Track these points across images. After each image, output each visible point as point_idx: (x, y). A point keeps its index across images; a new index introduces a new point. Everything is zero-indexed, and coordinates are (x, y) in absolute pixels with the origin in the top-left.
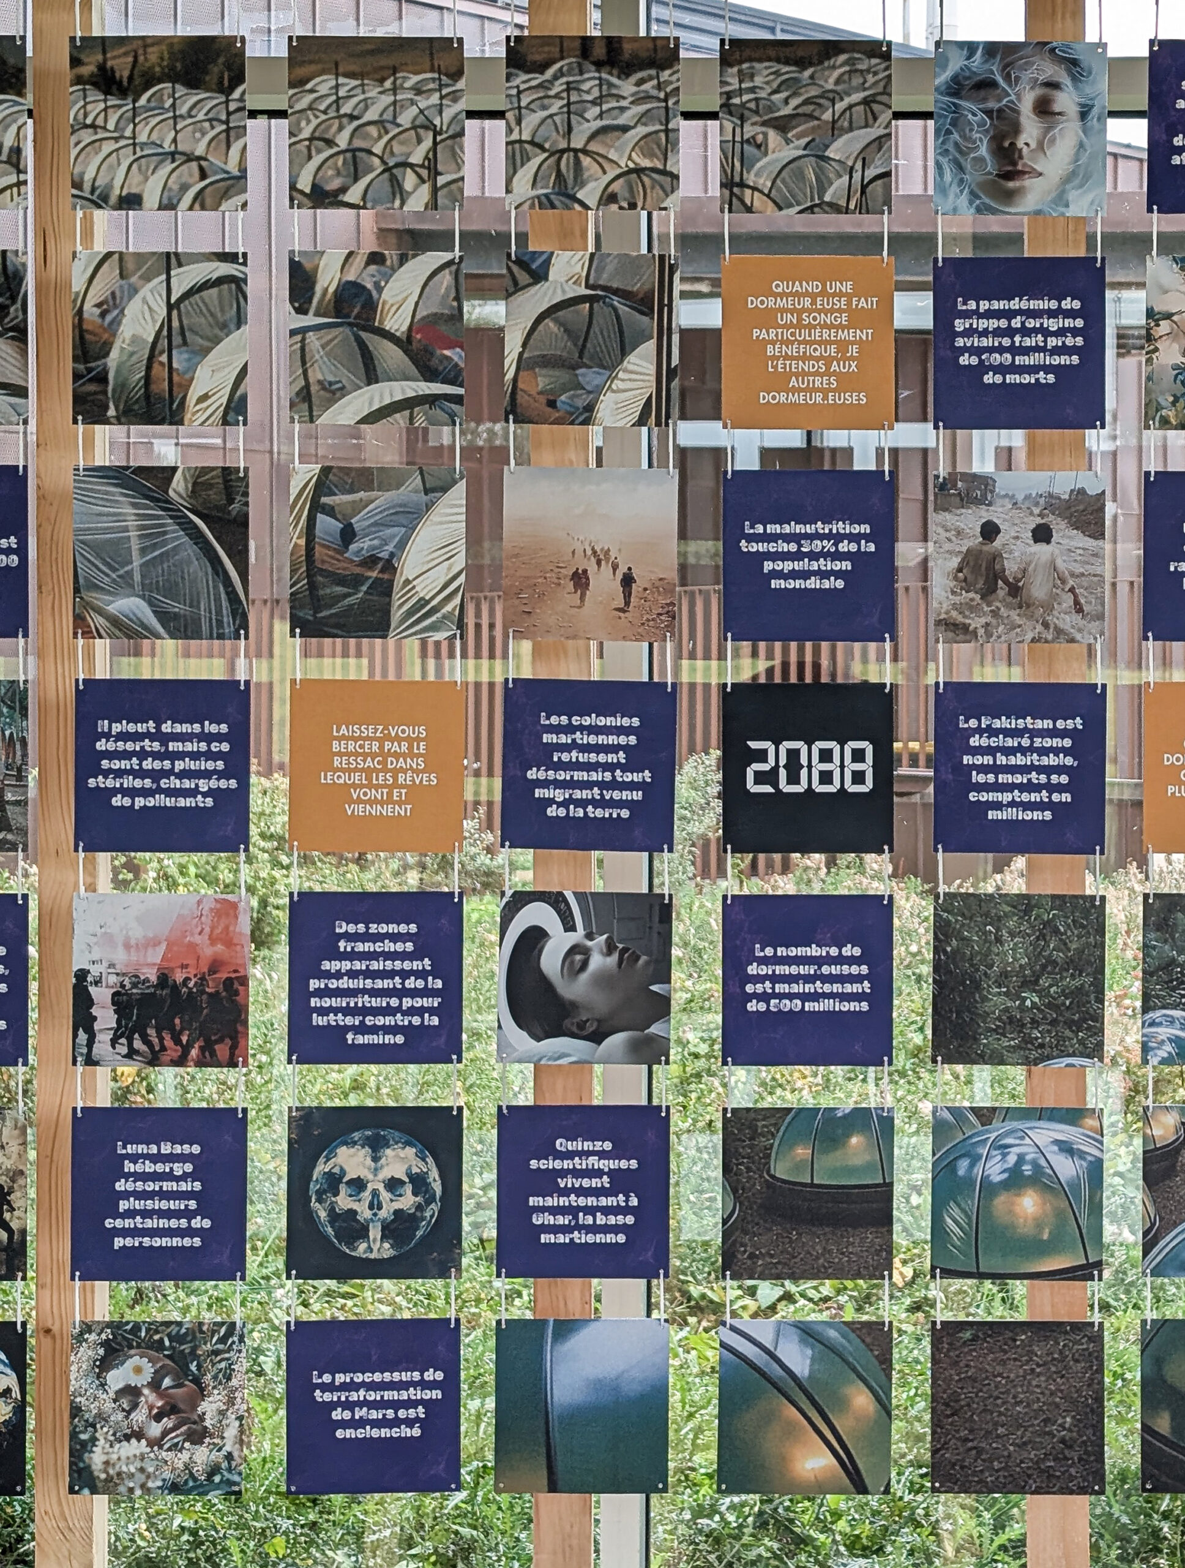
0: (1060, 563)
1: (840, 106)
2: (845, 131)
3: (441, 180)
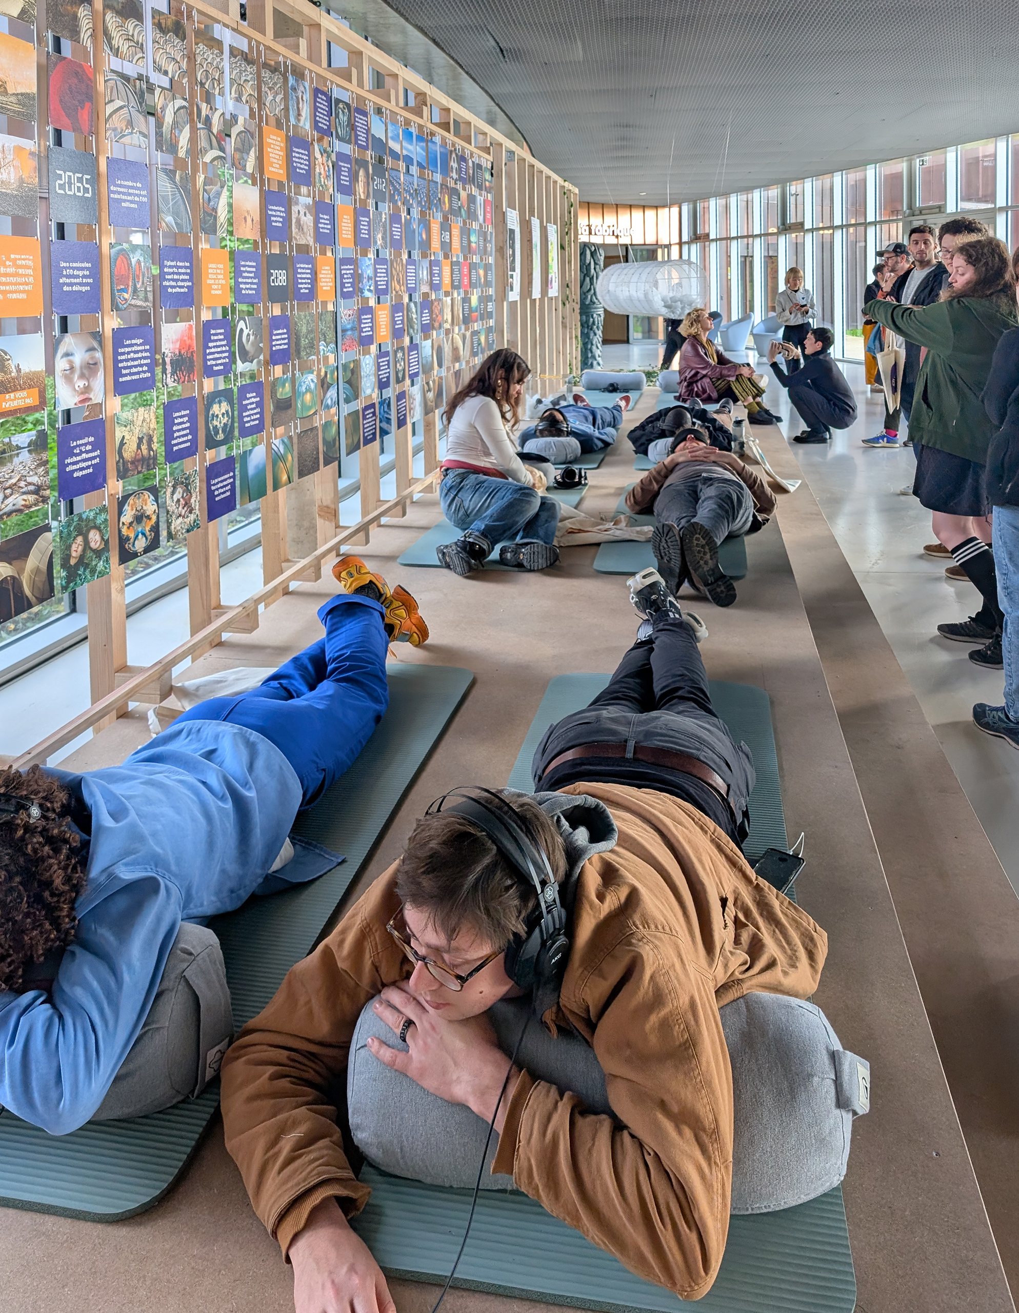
0: (308, 223)
1: (277, 86)
2: (278, 94)
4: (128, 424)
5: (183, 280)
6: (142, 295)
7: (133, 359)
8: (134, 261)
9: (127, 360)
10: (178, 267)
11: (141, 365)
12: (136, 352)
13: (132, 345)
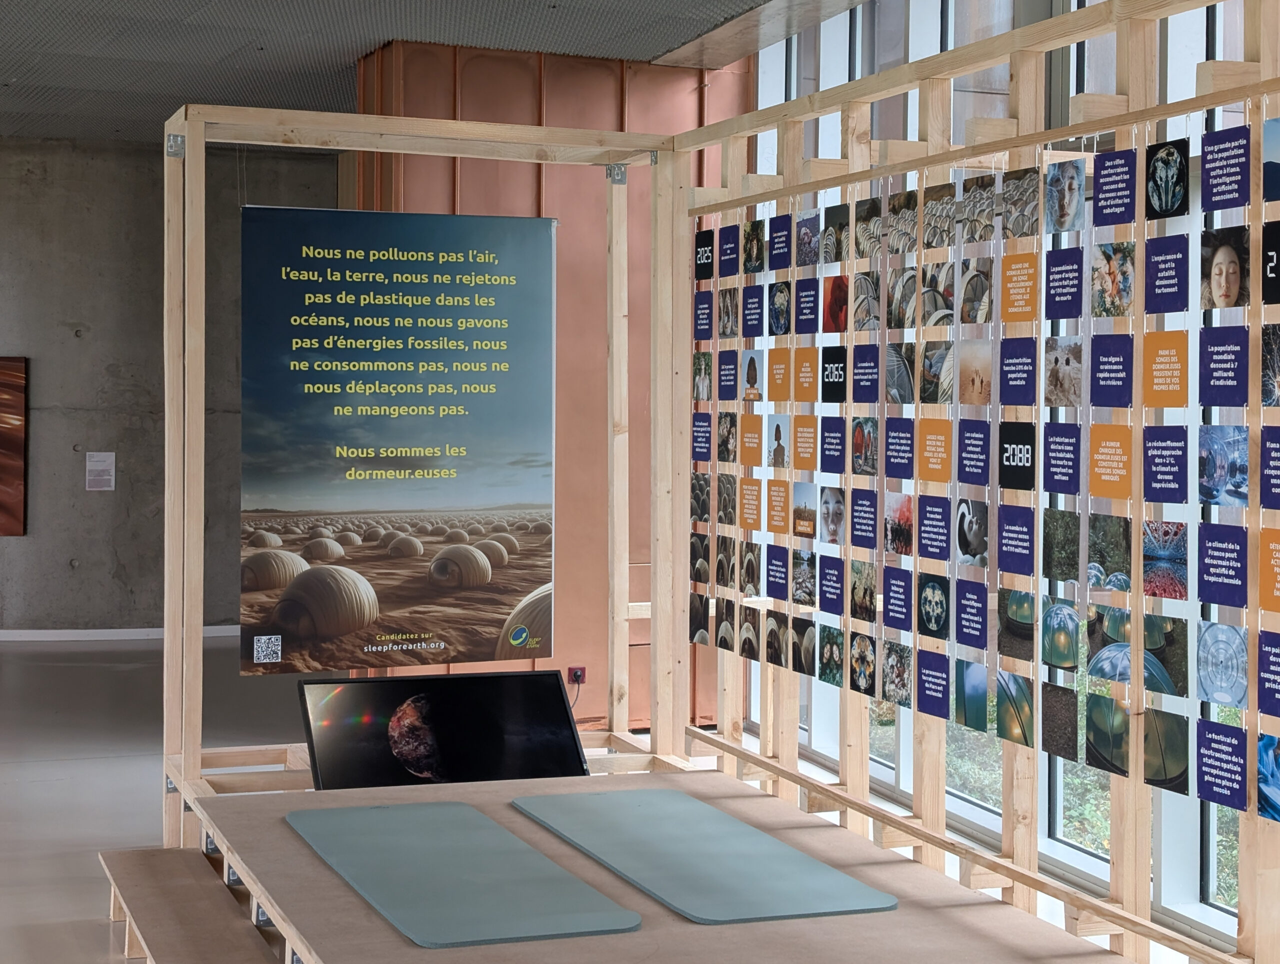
0: (1072, 375)
1: (1028, 194)
2: (1029, 203)
3: (951, 235)
5: (904, 451)
6: (870, 462)
7: (864, 518)
8: (866, 432)
9: (860, 518)
10: (900, 438)
11: (868, 525)
12: (865, 512)
13: (863, 505)
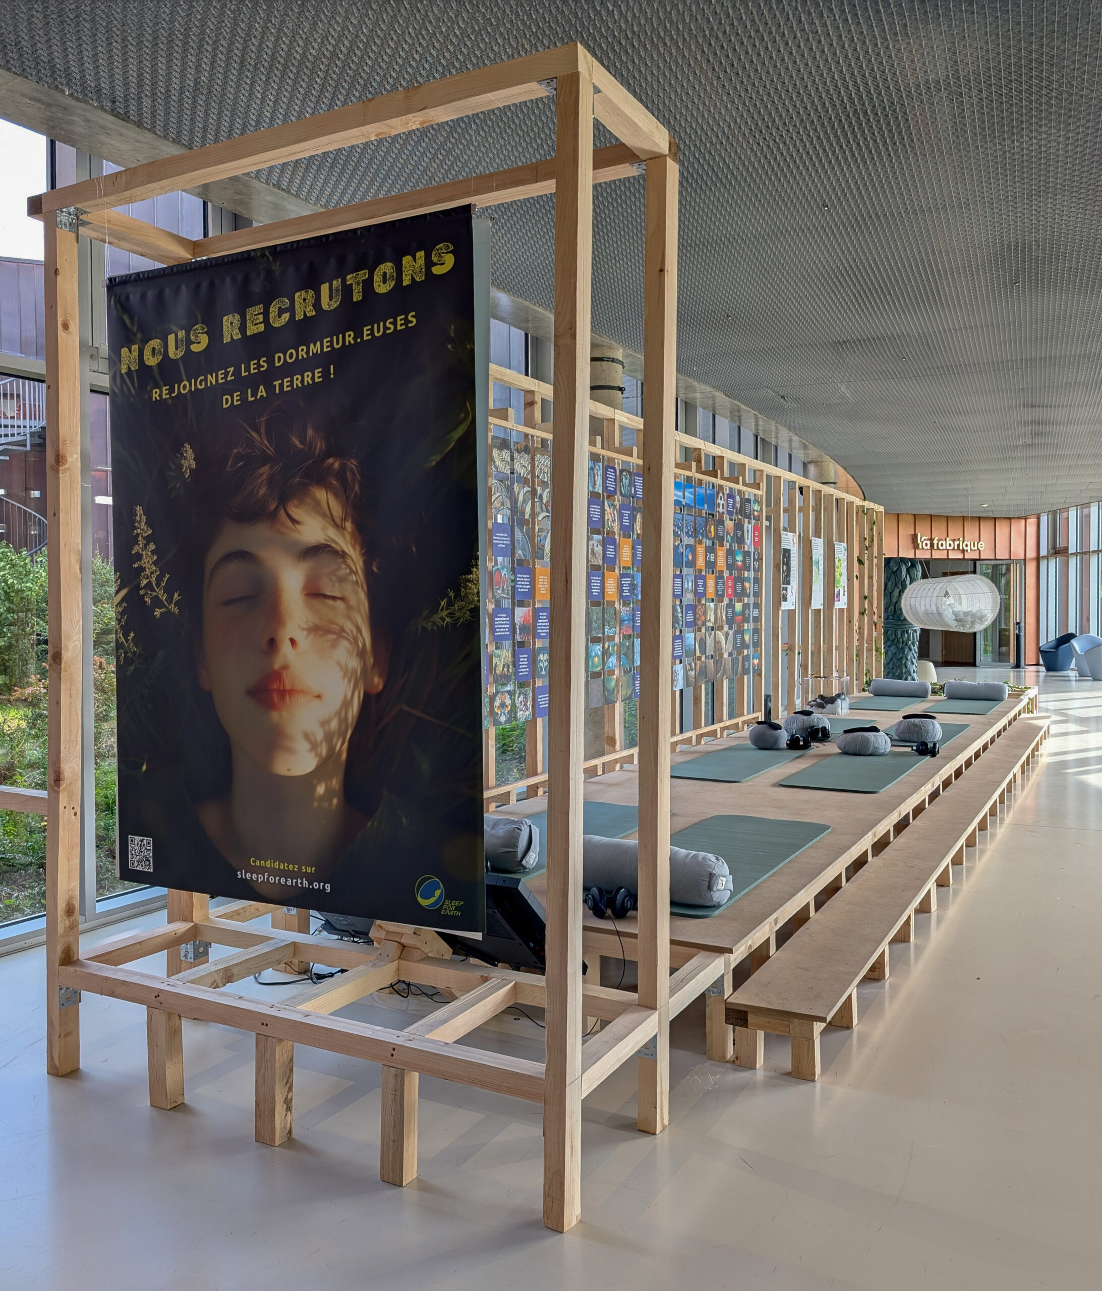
4: (499, 656)
5: (526, 585)
6: (506, 592)
7: (502, 624)
8: (503, 574)
9: (499, 624)
10: (524, 578)
11: (505, 628)
12: (503, 621)
13: (501, 617)
